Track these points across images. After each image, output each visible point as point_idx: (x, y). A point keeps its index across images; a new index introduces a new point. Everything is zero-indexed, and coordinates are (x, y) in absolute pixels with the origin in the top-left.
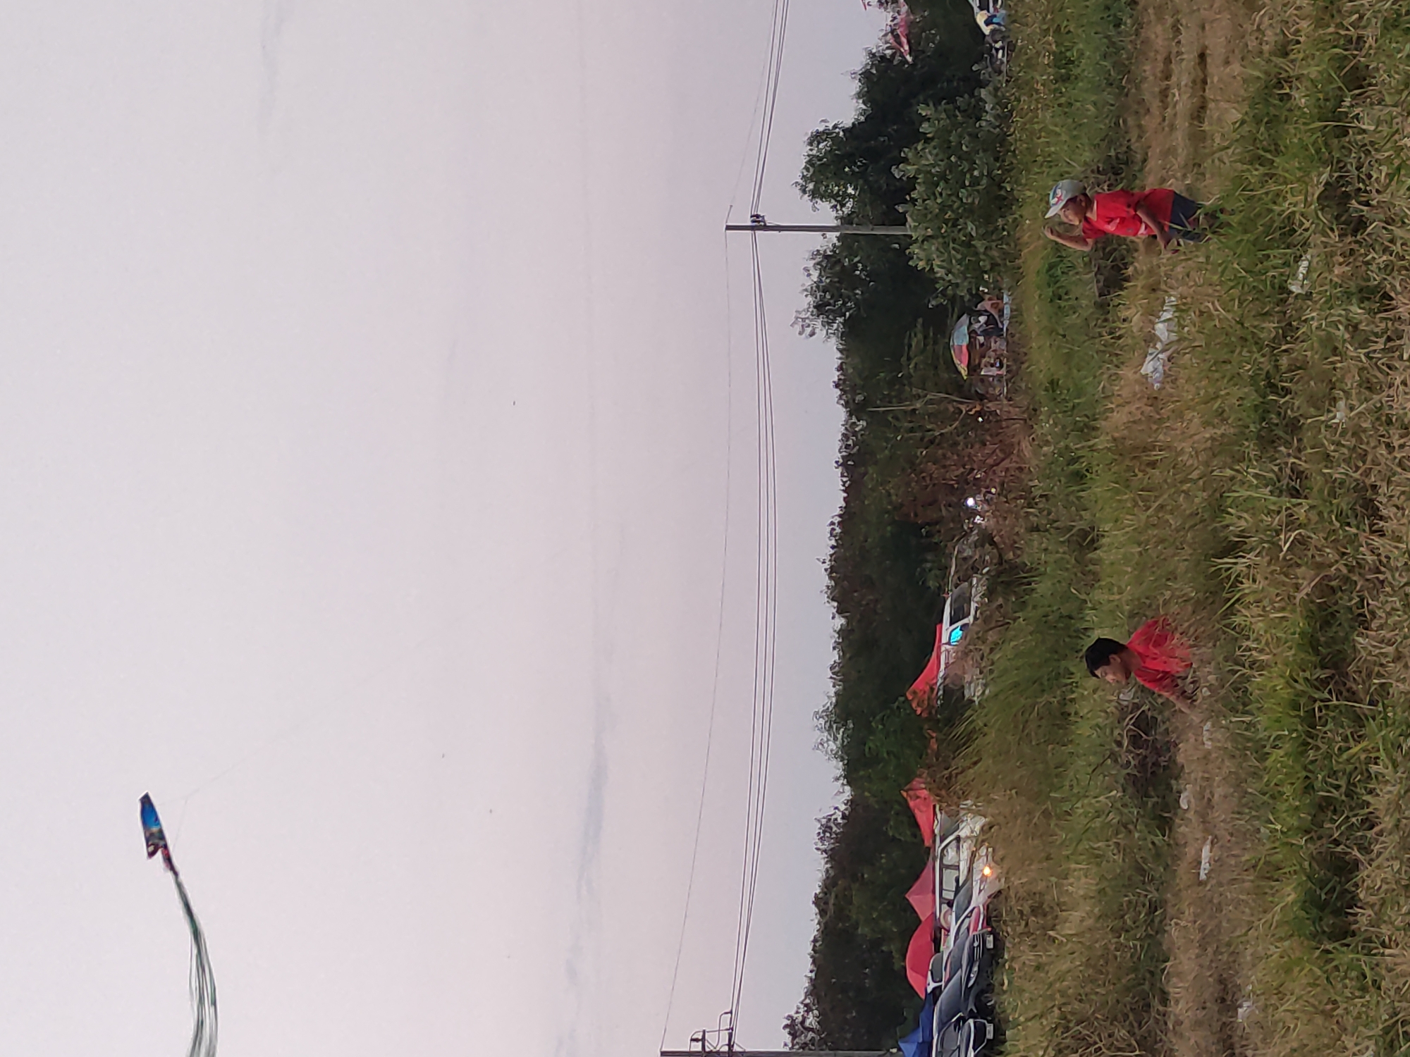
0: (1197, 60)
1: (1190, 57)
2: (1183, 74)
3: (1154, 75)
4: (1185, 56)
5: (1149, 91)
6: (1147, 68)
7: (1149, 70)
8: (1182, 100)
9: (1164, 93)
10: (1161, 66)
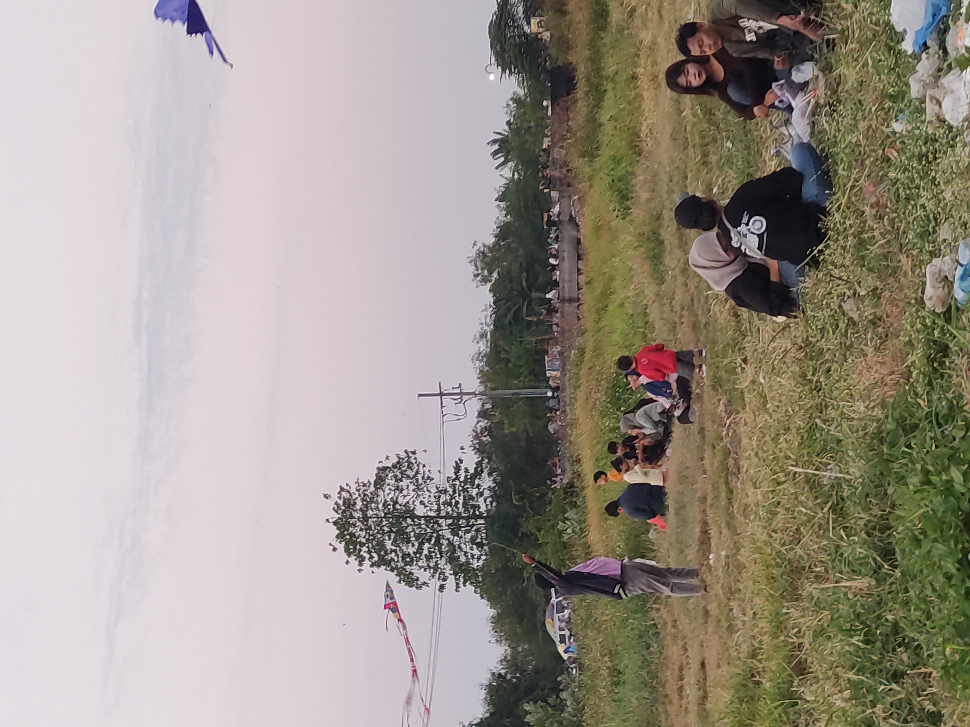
0: (700, 666)
1: (695, 665)
2: (691, 676)
3: (673, 679)
4: (691, 665)
5: (671, 689)
6: (669, 673)
7: (669, 675)
8: (692, 693)
9: (681, 689)
10: (677, 672)
